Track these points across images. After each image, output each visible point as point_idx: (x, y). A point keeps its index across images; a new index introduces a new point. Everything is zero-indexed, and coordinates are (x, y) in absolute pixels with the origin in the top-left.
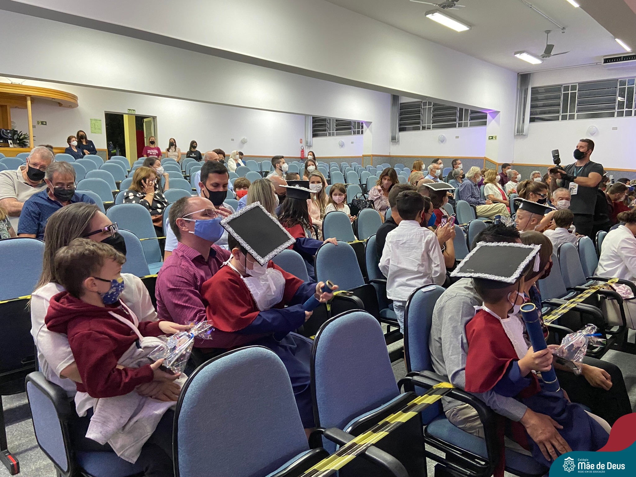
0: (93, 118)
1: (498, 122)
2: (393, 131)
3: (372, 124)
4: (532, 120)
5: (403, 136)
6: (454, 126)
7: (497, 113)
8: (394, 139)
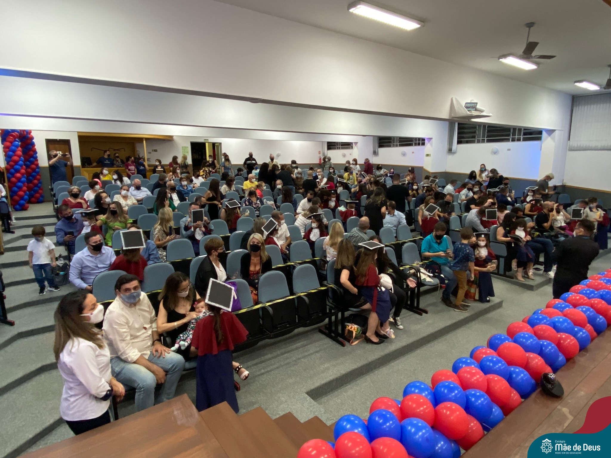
0: (184, 146)
1: (431, 145)
2: (374, 148)
4: (459, 142)
5: (382, 150)
7: (431, 139)
8: (375, 153)
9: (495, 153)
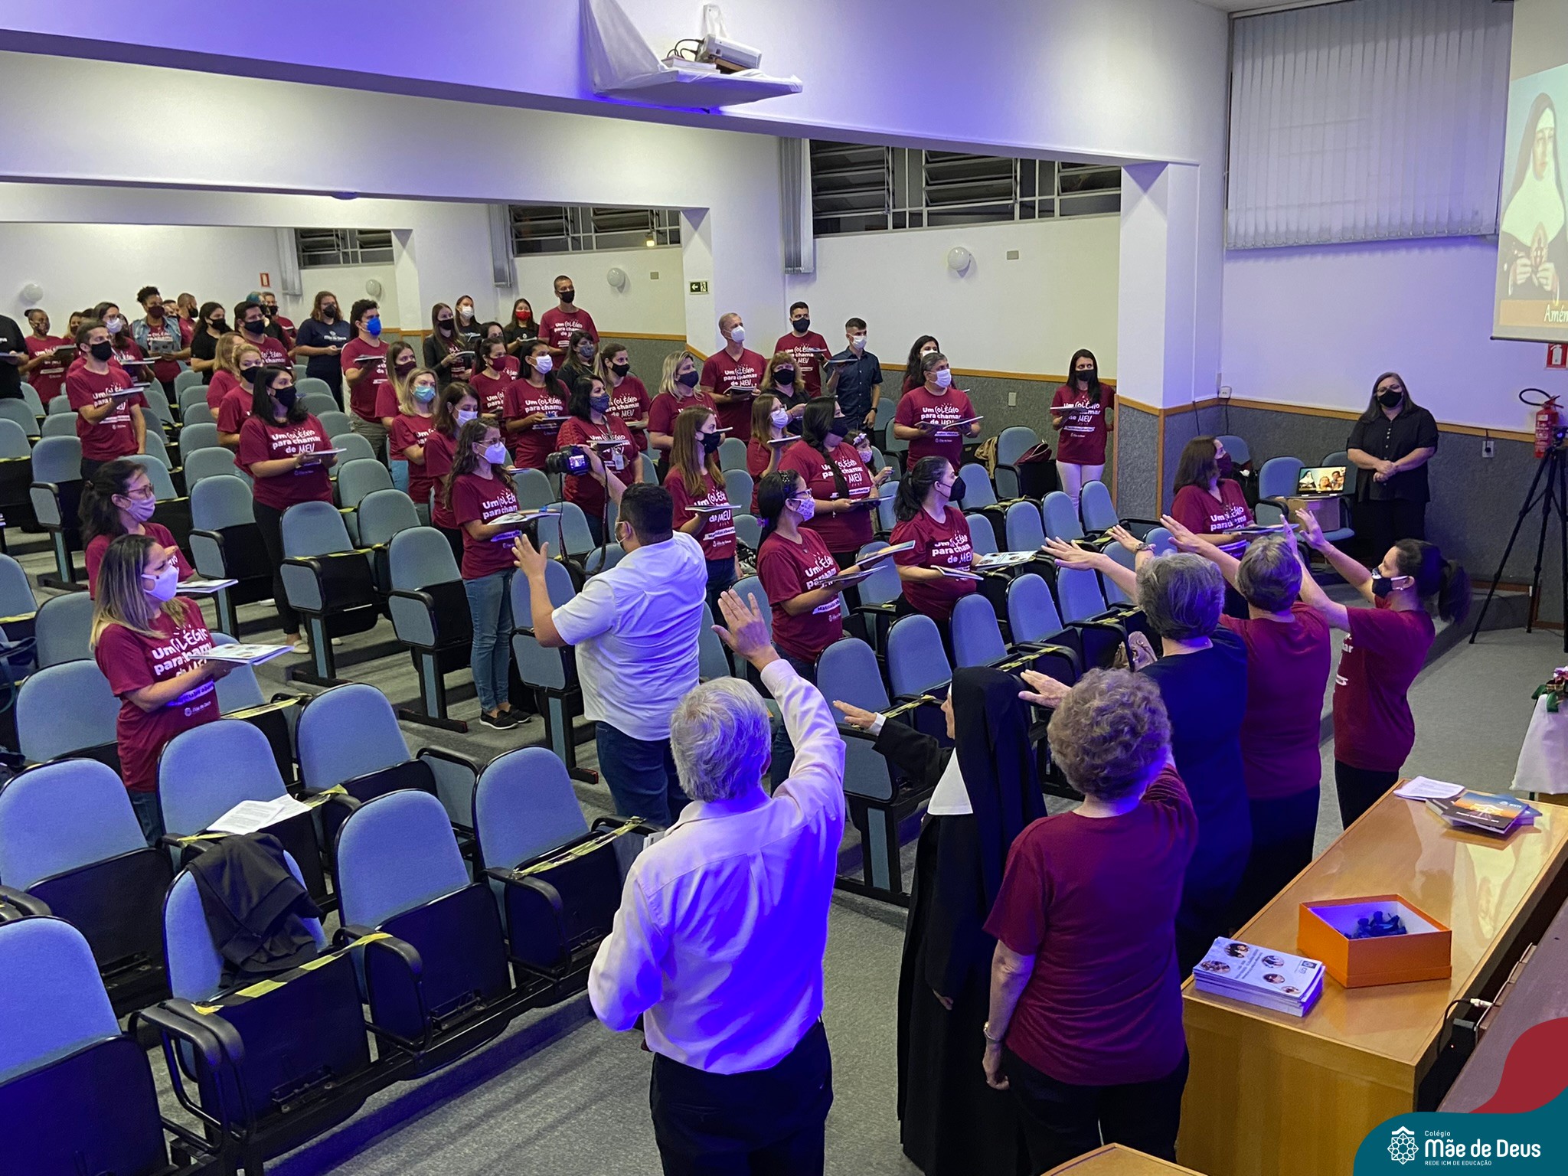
3: (414, 235)
9: (964, 270)
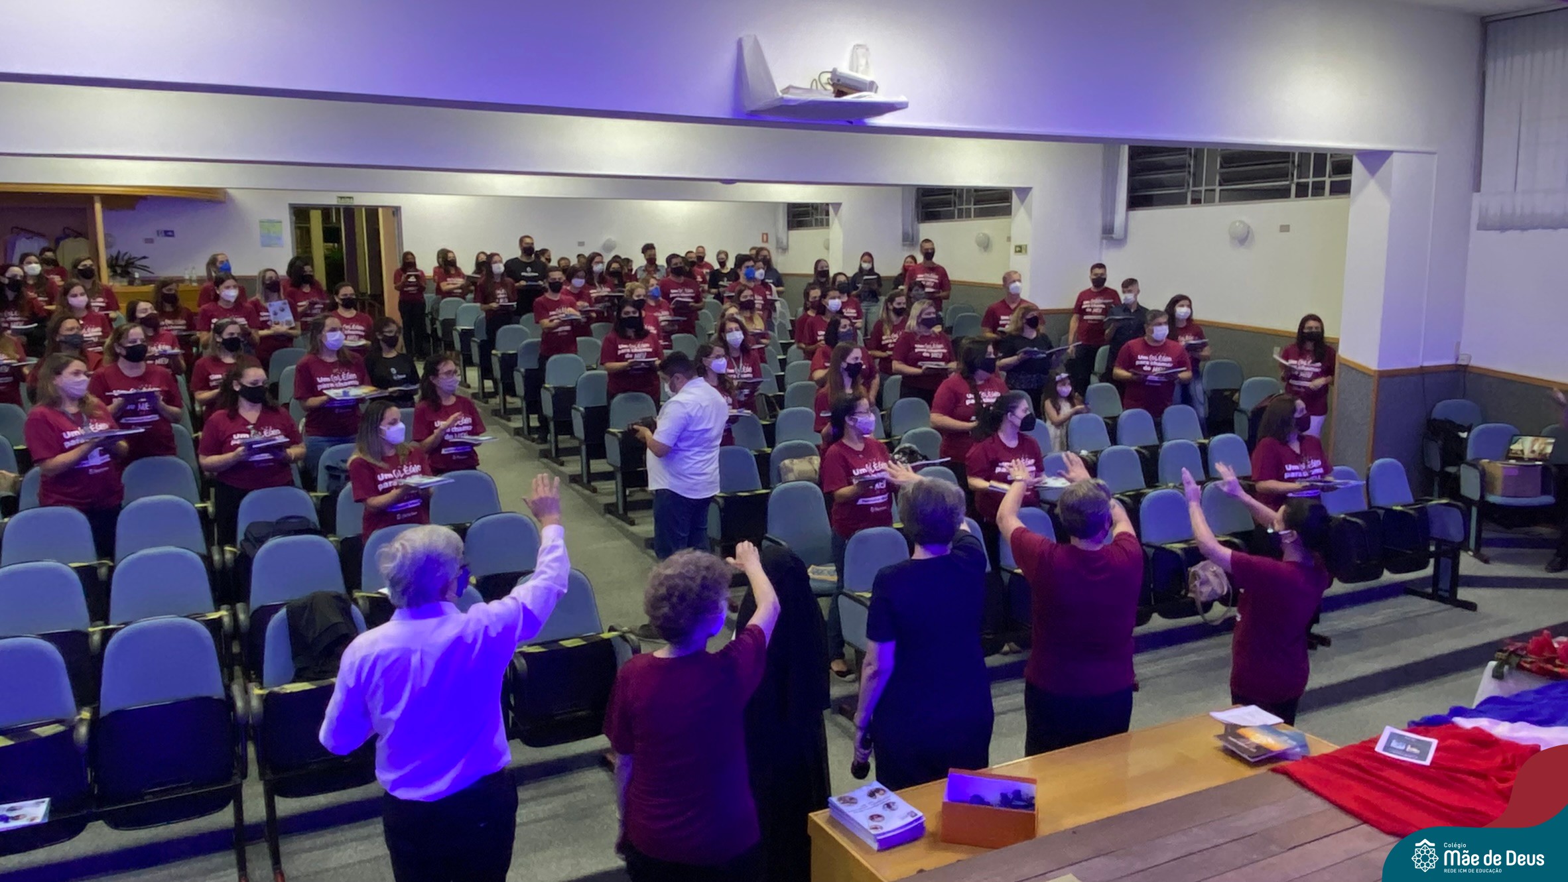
6: (1283, 193)
